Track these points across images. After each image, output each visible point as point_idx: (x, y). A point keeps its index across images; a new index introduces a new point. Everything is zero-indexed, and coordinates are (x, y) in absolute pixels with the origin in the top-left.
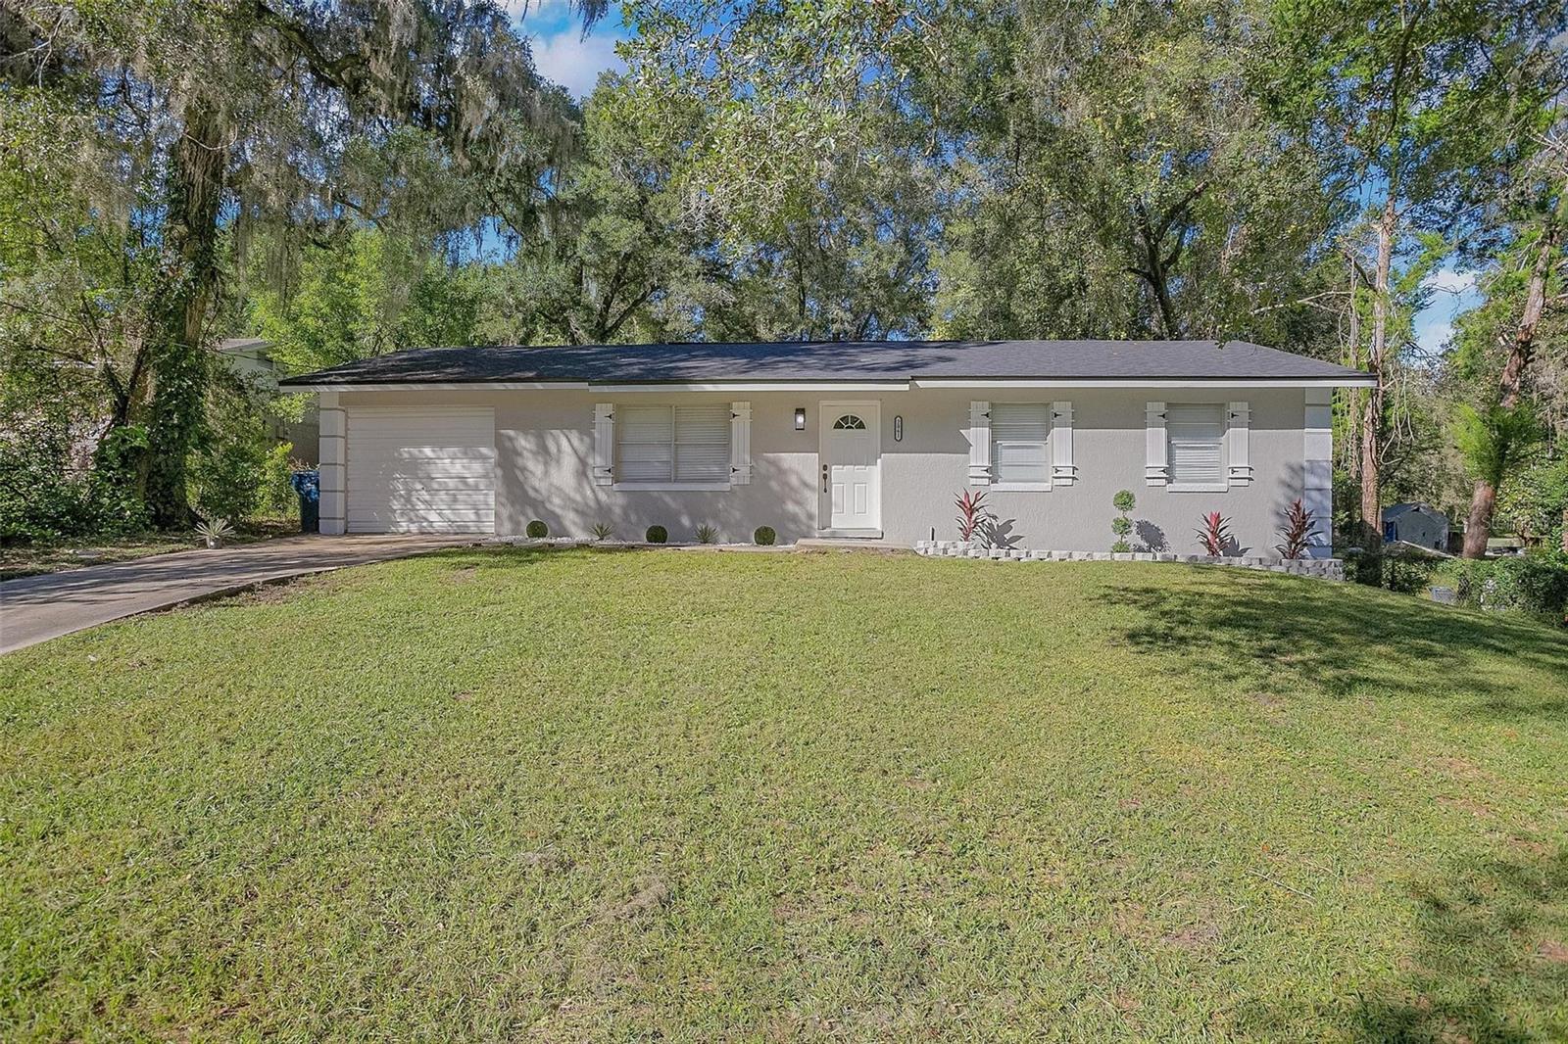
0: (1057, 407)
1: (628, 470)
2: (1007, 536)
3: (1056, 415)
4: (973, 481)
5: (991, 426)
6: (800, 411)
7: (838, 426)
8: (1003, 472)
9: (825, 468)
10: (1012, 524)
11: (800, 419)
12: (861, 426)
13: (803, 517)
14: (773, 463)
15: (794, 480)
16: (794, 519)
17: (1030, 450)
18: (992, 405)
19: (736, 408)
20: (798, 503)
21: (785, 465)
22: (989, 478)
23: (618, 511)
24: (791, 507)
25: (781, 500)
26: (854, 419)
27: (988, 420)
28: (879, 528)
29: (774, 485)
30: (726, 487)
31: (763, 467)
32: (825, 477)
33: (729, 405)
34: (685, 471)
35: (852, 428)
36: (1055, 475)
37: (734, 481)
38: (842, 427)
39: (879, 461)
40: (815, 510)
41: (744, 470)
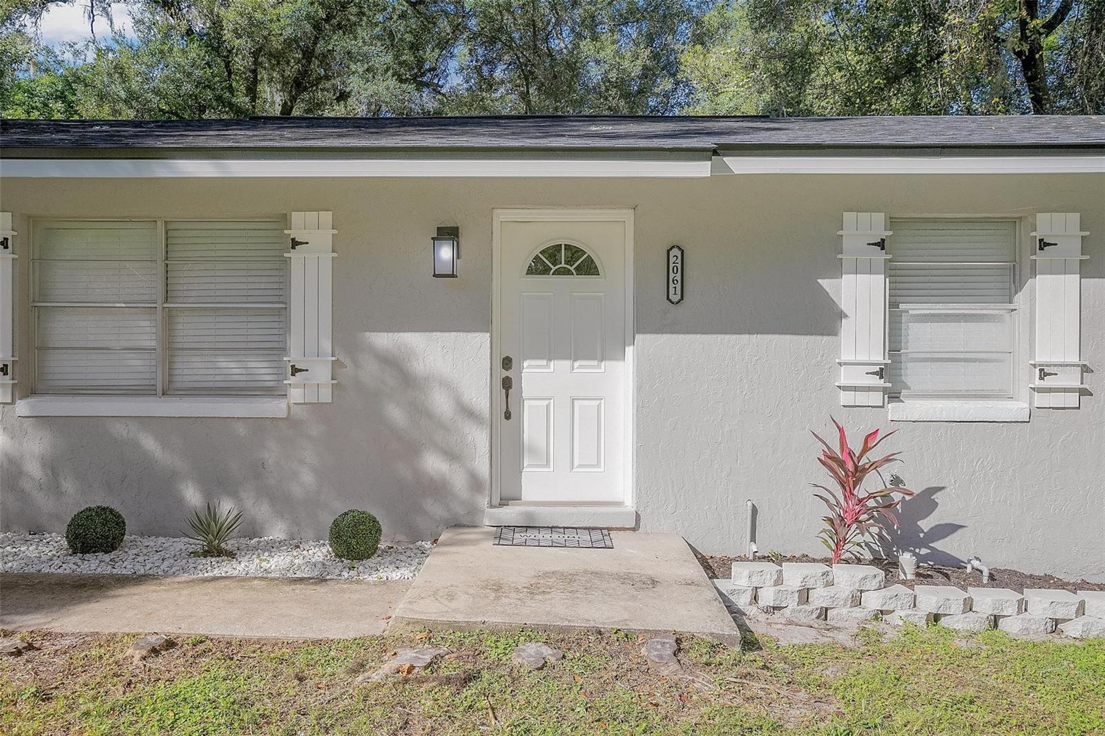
0: (1046, 225)
1: (62, 367)
2: (925, 524)
3: (1043, 244)
4: (846, 398)
5: (891, 271)
6: (449, 233)
7: (538, 268)
8: (913, 375)
9: (507, 363)
10: (937, 497)
11: (446, 252)
12: (589, 268)
13: (459, 481)
14: (394, 364)
15: (441, 403)
16: (438, 489)
17: (971, 326)
18: (893, 222)
19: (302, 224)
20: (452, 456)
21: (419, 367)
22: (885, 390)
23: (34, 469)
24: (434, 464)
25: (412, 450)
26: (574, 252)
27: (880, 256)
28: (630, 504)
29: (396, 414)
30: (274, 408)
31: (370, 370)
32: (507, 384)
33: (284, 220)
34: (192, 369)
35: (569, 272)
36: (1038, 383)
37: (296, 395)
38: (546, 271)
39: (629, 350)
40: (482, 466)
41: (321, 373)
